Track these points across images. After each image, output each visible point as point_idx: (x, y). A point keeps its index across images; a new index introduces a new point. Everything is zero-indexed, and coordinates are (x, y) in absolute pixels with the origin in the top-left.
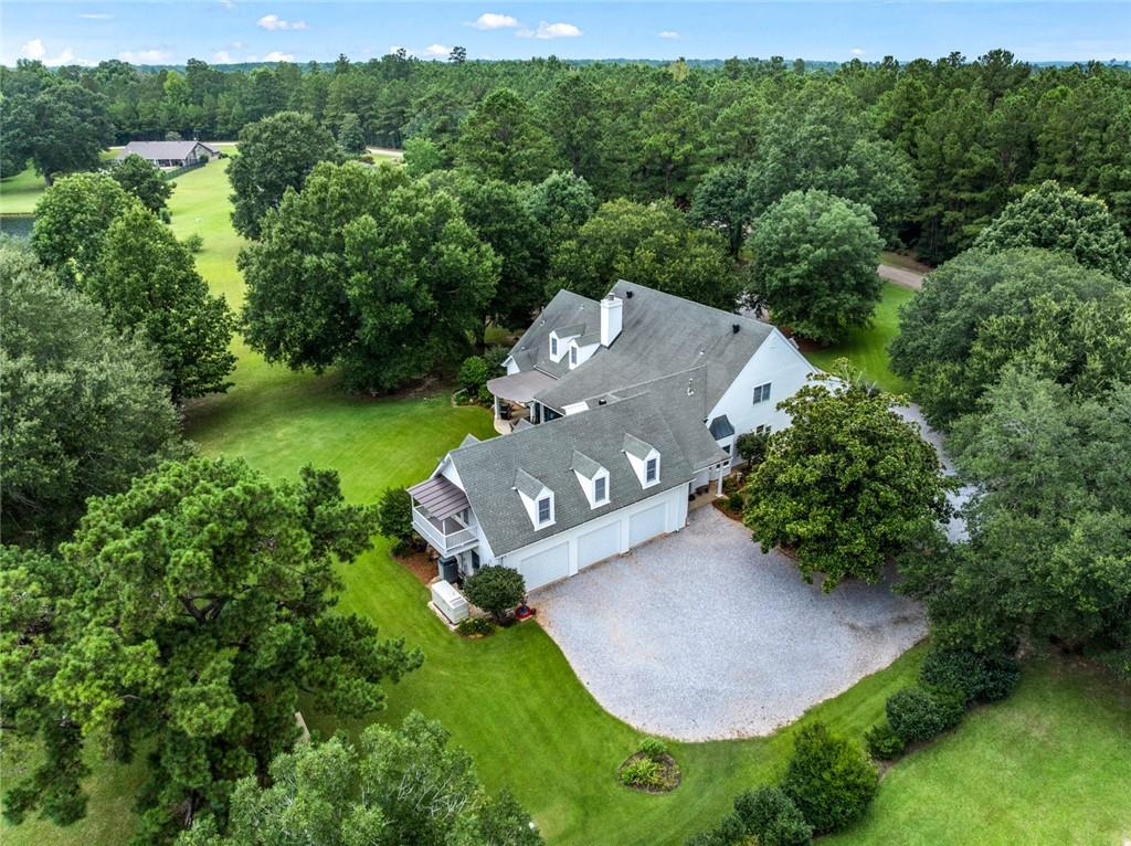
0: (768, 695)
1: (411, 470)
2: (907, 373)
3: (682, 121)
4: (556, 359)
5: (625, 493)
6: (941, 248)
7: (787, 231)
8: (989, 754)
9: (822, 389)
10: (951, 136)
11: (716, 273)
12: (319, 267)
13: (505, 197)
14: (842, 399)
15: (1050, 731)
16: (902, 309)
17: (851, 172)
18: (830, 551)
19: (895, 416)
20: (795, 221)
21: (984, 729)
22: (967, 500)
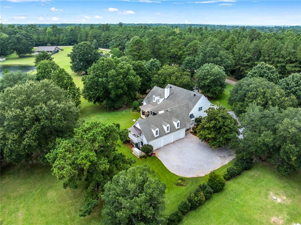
0: (203, 169)
1: (124, 126)
2: (232, 105)
3: (180, 46)
4: (154, 101)
5: (173, 130)
6: (240, 76)
7: (205, 73)
8: (247, 179)
9: (213, 108)
10: (242, 50)
11: (189, 82)
12: (102, 81)
13: (141, 65)
14: (217, 110)
15: (259, 175)
16: (230, 90)
17: (219, 59)
18: (215, 141)
19: (228, 114)
20: (207, 71)
21: (246, 175)
22: (243, 130)
